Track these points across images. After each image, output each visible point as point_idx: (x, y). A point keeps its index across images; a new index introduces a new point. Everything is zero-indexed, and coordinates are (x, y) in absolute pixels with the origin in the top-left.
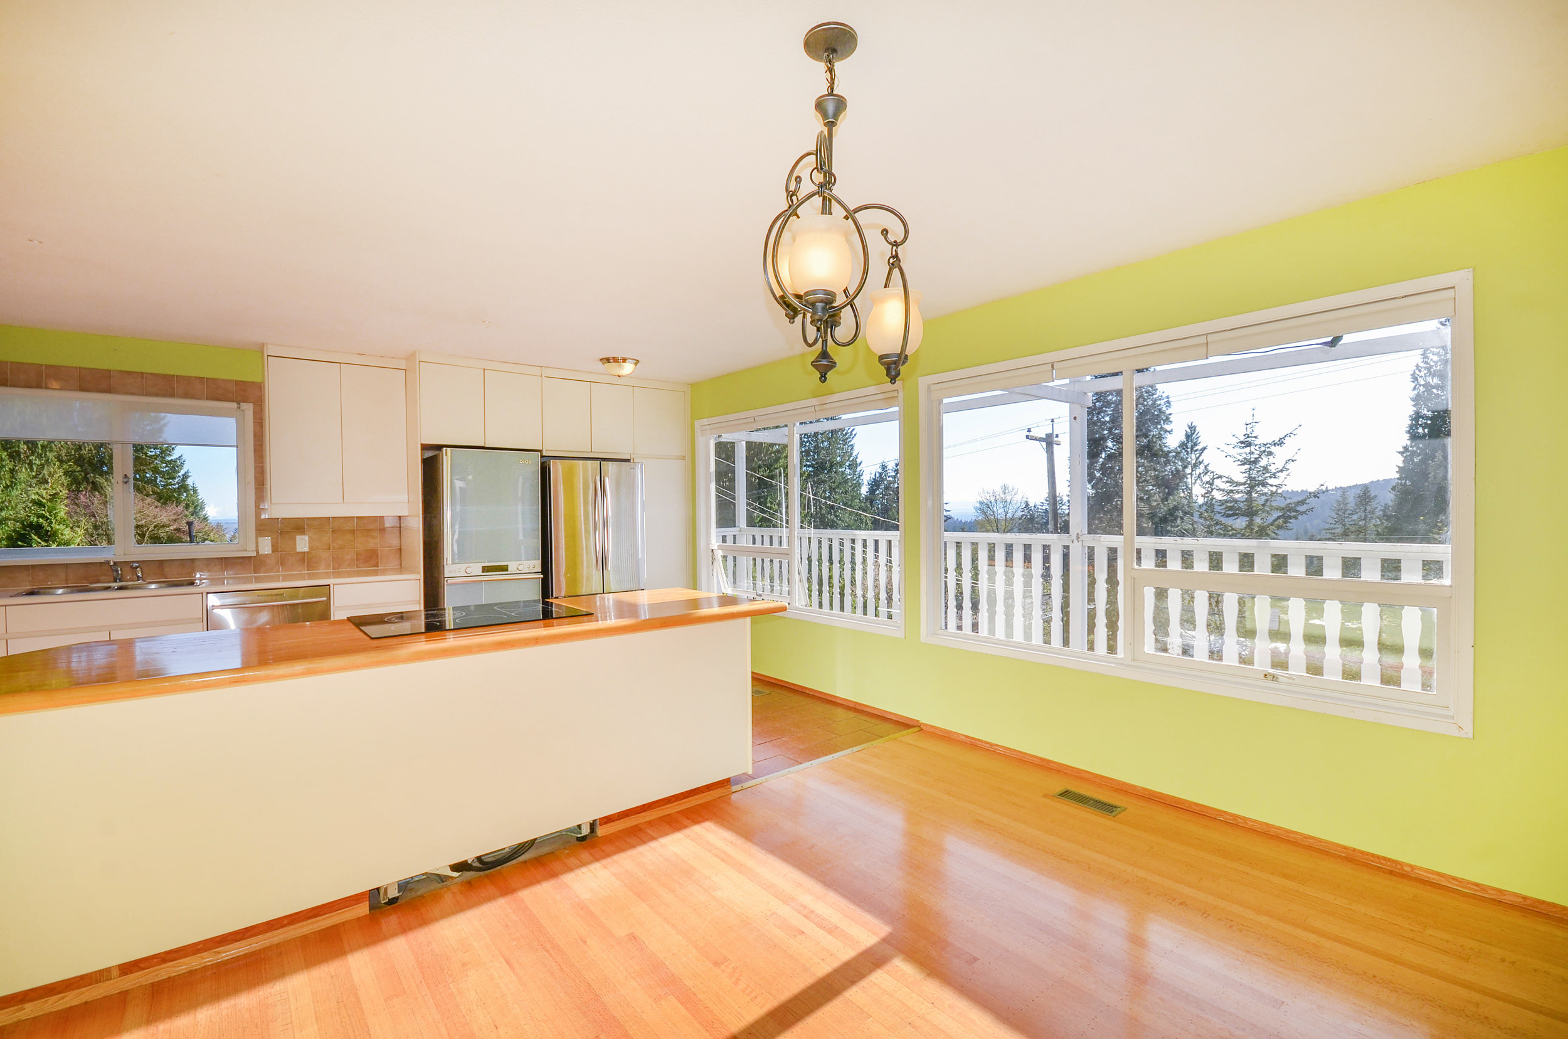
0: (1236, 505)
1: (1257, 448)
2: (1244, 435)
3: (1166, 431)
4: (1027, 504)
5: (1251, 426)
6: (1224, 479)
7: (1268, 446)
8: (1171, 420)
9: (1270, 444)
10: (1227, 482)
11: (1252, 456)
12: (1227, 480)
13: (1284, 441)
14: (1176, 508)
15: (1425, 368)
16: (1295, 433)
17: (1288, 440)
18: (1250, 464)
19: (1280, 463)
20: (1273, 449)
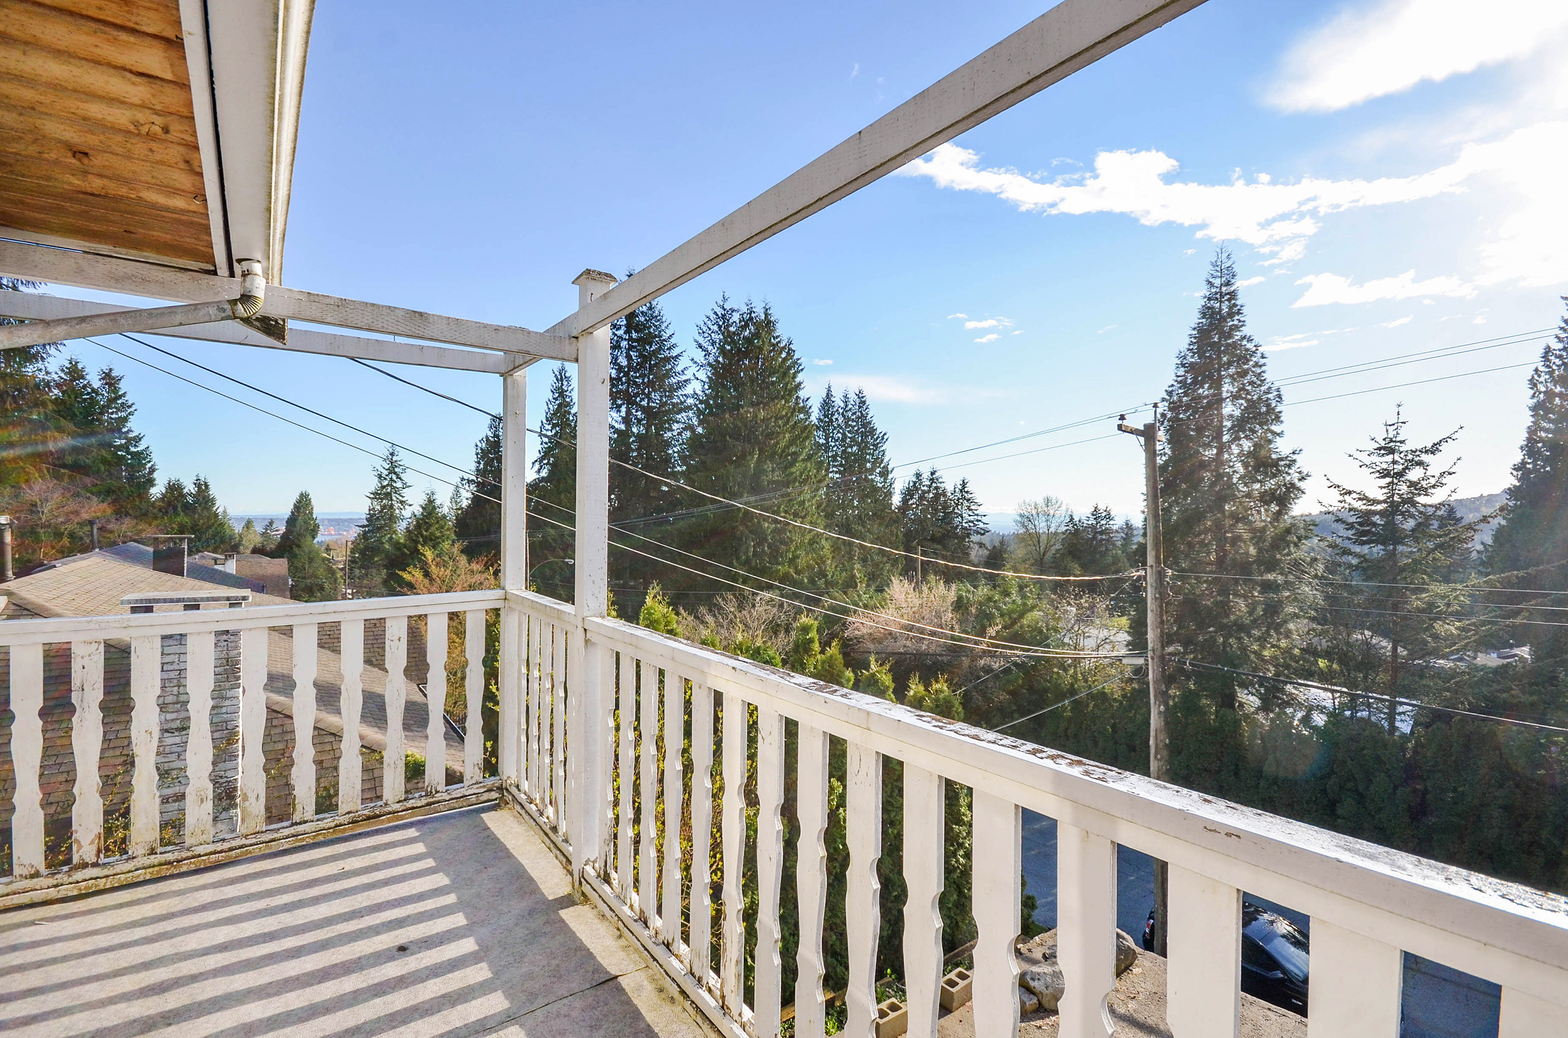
0: (1374, 529)
1: (1402, 455)
2: (1384, 440)
3: (1274, 433)
4: (1072, 519)
5: (1395, 427)
6: (1354, 495)
7: (1417, 453)
8: (1282, 419)
9: (1421, 451)
10: (1360, 499)
11: (1396, 466)
12: (1358, 496)
13: (1440, 448)
14: (1288, 531)
15: (1546, 373)
16: (1454, 437)
17: (1444, 447)
18: (1393, 477)
19: (1434, 476)
20: (1424, 457)
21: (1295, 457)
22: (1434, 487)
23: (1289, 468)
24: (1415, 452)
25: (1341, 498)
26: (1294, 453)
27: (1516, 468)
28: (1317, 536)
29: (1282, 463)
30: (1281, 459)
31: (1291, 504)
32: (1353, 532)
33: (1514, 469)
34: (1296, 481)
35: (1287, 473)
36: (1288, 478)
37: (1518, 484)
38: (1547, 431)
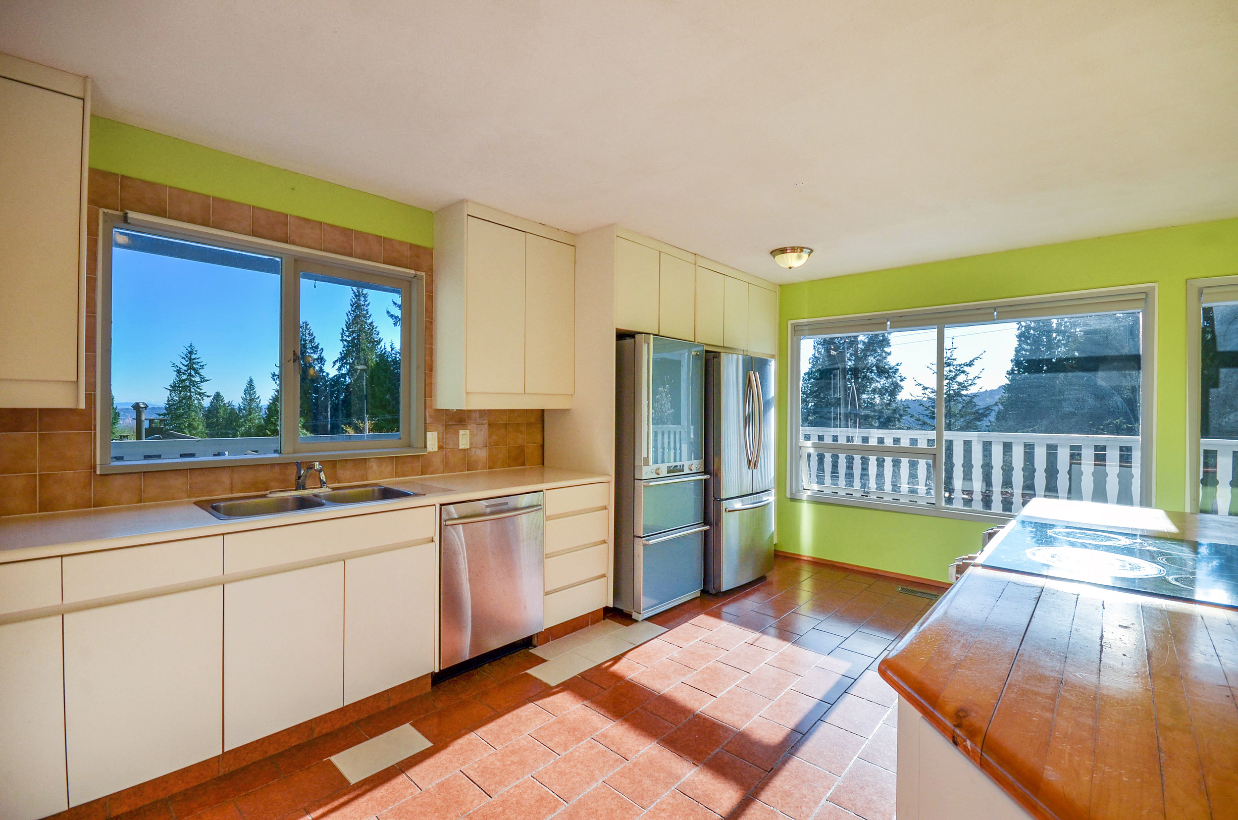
1: (954, 367)
2: (946, 358)
3: (886, 353)
5: (952, 351)
7: (962, 366)
8: (891, 344)
9: (964, 365)
10: (933, 392)
11: (951, 373)
12: (931, 391)
13: (974, 363)
14: (895, 411)
16: (981, 357)
17: (976, 362)
18: (949, 380)
19: (971, 380)
20: (966, 368)
21: (898, 367)
22: (970, 385)
23: (895, 374)
24: (961, 365)
25: (923, 392)
26: (897, 365)
27: (1009, 373)
28: (909, 414)
29: (891, 371)
30: (890, 369)
31: (896, 395)
32: (929, 411)
33: (1007, 374)
34: (898, 381)
35: (894, 377)
36: (895, 380)
37: (1009, 383)
38: (1026, 350)
